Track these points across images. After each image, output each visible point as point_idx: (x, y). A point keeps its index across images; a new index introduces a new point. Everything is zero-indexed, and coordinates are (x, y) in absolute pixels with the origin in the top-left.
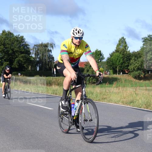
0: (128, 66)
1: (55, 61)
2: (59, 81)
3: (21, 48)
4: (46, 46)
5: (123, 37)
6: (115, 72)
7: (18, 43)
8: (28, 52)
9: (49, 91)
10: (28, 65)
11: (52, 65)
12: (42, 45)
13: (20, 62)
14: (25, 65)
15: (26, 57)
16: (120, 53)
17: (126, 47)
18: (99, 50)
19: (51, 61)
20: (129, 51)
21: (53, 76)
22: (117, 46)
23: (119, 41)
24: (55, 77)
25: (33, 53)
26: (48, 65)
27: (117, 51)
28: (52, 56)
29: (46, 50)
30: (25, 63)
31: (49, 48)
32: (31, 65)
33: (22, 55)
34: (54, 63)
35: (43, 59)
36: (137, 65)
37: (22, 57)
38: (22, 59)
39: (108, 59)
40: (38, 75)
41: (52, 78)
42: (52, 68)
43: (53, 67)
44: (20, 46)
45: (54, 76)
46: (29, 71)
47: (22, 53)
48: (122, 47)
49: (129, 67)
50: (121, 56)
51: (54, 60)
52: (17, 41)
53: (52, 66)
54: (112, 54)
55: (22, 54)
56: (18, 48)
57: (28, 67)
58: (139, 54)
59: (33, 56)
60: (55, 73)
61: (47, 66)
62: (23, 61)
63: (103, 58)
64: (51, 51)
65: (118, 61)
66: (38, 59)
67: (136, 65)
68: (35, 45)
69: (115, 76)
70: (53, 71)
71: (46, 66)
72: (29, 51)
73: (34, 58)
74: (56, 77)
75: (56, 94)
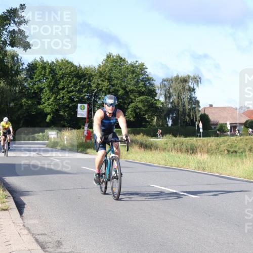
1: (200, 109)
2: (209, 145)
3: (140, 85)
4: (185, 80)
7: (134, 75)
8: (152, 93)
9: (190, 164)
10: (152, 115)
11: (196, 116)
12: (178, 78)
13: (138, 110)
14: (146, 116)
15: (148, 102)
19: (194, 108)
21: (197, 136)
24: (202, 138)
25: (161, 94)
26: (189, 115)
28: (196, 98)
29: (184, 88)
30: (146, 111)
31: (190, 83)
32: (157, 116)
33: (141, 97)
34: (199, 111)
35: (178, 104)
37: (142, 101)
38: (140, 105)
40: (170, 133)
41: (195, 139)
42: (196, 121)
43: (198, 118)
44: (137, 82)
45: (200, 136)
46: (154, 126)
47: (141, 93)
51: (199, 107)
52: (133, 72)
53: (196, 118)
55: (142, 95)
56: (135, 85)
57: (152, 120)
59: (162, 99)
60: (201, 130)
61: (187, 117)
62: (143, 108)
64: (194, 90)
66: (170, 106)
68: (164, 80)
70: (198, 126)
71: (184, 117)
72: (154, 91)
73: (162, 103)
74: (204, 138)
75: (204, 169)
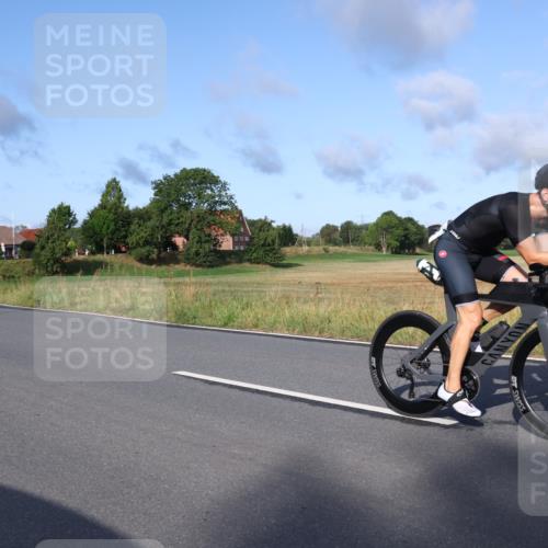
0: (126, 237)
5: (114, 180)
6: (100, 249)
16: (110, 212)
17: (120, 197)
18: (66, 204)
20: (127, 207)
22: (103, 196)
23: (108, 186)
27: (102, 206)
36: (145, 235)
39: (85, 222)
48: (112, 200)
49: (128, 240)
50: (111, 216)
54: (93, 212)
58: (147, 212)
63: (75, 221)
65: (105, 227)
67: (142, 234)
69: (99, 257)
